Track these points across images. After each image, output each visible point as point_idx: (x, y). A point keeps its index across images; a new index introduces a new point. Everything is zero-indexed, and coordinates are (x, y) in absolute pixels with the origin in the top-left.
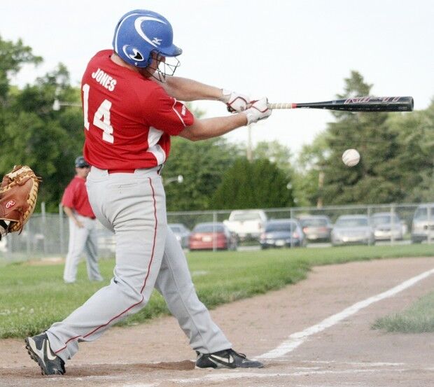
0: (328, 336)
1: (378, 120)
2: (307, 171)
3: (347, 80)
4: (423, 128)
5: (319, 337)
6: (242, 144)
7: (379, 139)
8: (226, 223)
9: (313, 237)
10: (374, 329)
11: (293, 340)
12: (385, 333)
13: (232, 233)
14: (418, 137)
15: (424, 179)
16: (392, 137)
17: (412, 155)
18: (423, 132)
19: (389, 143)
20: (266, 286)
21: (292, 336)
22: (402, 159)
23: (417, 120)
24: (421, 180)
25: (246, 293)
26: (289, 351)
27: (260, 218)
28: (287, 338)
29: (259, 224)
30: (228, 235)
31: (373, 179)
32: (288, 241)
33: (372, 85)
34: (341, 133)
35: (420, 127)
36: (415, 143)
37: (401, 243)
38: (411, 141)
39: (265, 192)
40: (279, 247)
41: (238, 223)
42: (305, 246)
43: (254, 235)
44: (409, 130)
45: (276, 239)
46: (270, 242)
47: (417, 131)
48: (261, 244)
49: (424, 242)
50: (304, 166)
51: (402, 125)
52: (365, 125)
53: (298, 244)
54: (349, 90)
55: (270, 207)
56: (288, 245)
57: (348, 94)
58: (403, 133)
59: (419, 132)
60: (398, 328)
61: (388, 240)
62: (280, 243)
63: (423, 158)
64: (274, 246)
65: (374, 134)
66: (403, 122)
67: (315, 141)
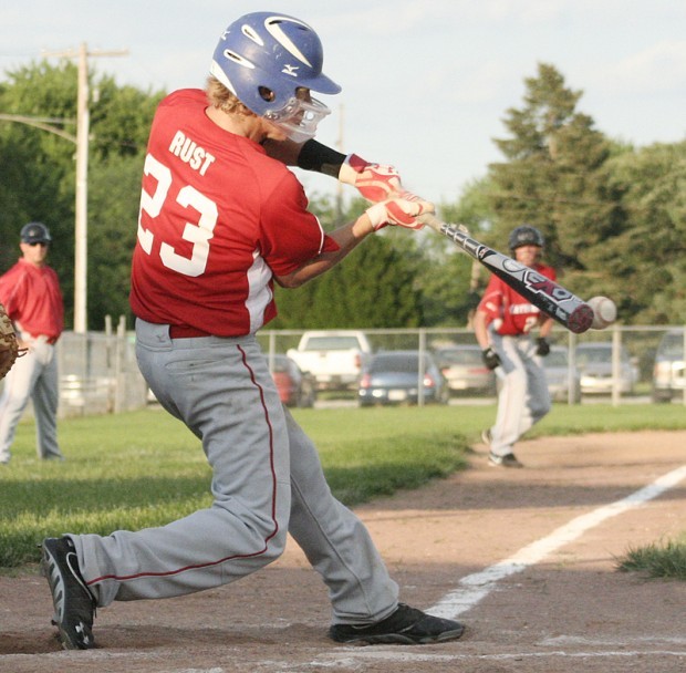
0: (536, 582)
1: (591, 162)
2: (447, 256)
3: (531, 83)
4: (676, 178)
5: (519, 585)
6: (323, 202)
7: (589, 198)
8: (291, 354)
9: (459, 385)
10: (626, 571)
11: (467, 588)
12: (646, 580)
13: (303, 374)
14: (667, 197)
15: (675, 277)
16: (617, 194)
17: (654, 231)
18: (676, 188)
19: (609, 207)
20: (394, 480)
21: (464, 580)
22: (635, 237)
23: (665, 162)
24: (669, 279)
25: (358, 493)
26: (464, 609)
27: (359, 346)
28: (456, 585)
29: (358, 357)
30: (297, 377)
31: (578, 274)
32: (413, 392)
33: (580, 93)
34: (517, 184)
35: (671, 176)
36: (660, 207)
37: (630, 401)
38: (653, 203)
39: (367, 296)
40: (395, 404)
41: (314, 355)
42: (446, 403)
43: (345, 379)
44: (649, 182)
45: (387, 389)
46: (377, 394)
47: (664, 183)
48: (361, 398)
49: (675, 401)
50: (444, 247)
51: (634, 172)
52: (564, 170)
53: (432, 399)
54: (533, 102)
55: (377, 326)
56: (413, 401)
57: (532, 109)
58: (637, 187)
59: (668, 187)
60: (673, 569)
61: (608, 395)
62: (397, 395)
63: (673, 237)
64: (386, 402)
65: (582, 188)
66: (638, 166)
67: (463, 200)
